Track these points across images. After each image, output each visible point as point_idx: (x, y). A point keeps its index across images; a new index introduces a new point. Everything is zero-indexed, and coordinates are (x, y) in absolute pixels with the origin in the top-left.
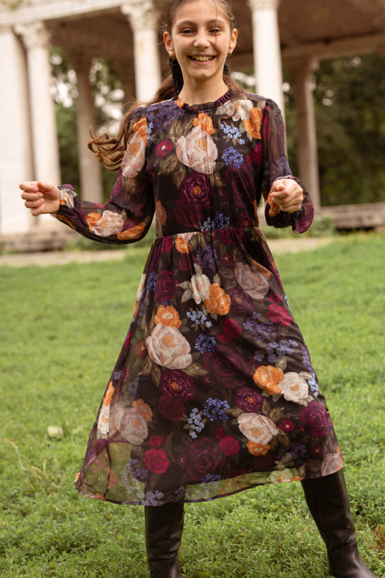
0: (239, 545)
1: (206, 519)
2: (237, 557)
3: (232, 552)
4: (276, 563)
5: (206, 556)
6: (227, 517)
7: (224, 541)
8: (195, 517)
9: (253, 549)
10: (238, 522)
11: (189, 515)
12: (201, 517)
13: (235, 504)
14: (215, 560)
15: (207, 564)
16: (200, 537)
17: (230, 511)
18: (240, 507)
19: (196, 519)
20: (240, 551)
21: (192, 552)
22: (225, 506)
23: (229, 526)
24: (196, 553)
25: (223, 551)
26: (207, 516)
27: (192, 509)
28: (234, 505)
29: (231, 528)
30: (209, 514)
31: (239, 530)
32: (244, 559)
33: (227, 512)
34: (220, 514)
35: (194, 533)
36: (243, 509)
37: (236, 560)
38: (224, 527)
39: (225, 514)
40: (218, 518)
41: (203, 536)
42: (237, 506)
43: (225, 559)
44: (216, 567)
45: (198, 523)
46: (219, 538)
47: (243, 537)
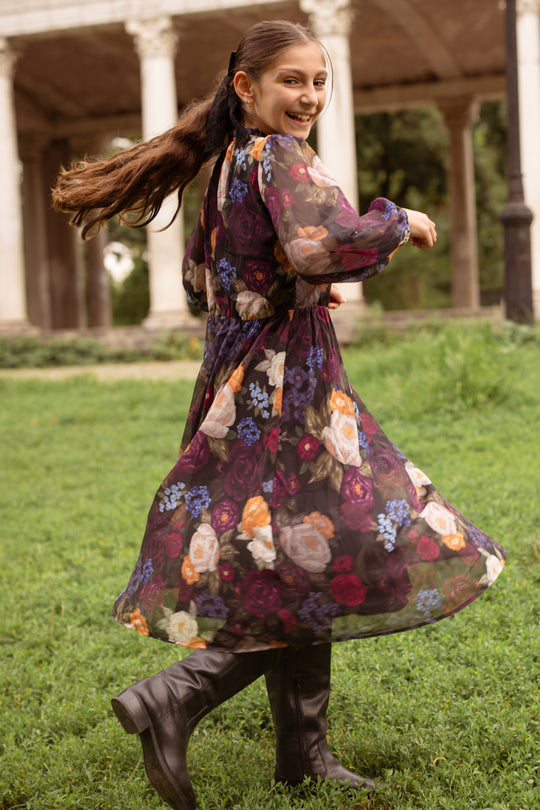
0: (104, 772)
1: (61, 736)
2: (101, 787)
3: (95, 781)
4: (153, 795)
5: (59, 787)
6: (89, 734)
7: (85, 766)
8: (46, 735)
9: (123, 777)
10: (104, 740)
11: (38, 732)
12: (54, 734)
13: (101, 716)
14: (72, 792)
15: (60, 799)
16: (52, 761)
17: (94, 726)
18: (107, 720)
19: (48, 737)
20: (105, 778)
21: (40, 783)
22: (88, 719)
23: (91, 746)
24: (45, 783)
25: (83, 779)
26: (63, 733)
27: (43, 723)
28: (99, 718)
29: (94, 749)
30: (65, 731)
31: (105, 751)
32: (110, 790)
33: (89, 727)
34: (80, 730)
35: (43, 756)
36: (111, 722)
37: (99, 791)
38: (84, 747)
39: (86, 729)
40: (77, 734)
41: (57, 760)
42: (104, 719)
43: (85, 790)
44: (73, 802)
45: (51, 742)
46: (79, 762)
47: (109, 760)
